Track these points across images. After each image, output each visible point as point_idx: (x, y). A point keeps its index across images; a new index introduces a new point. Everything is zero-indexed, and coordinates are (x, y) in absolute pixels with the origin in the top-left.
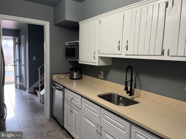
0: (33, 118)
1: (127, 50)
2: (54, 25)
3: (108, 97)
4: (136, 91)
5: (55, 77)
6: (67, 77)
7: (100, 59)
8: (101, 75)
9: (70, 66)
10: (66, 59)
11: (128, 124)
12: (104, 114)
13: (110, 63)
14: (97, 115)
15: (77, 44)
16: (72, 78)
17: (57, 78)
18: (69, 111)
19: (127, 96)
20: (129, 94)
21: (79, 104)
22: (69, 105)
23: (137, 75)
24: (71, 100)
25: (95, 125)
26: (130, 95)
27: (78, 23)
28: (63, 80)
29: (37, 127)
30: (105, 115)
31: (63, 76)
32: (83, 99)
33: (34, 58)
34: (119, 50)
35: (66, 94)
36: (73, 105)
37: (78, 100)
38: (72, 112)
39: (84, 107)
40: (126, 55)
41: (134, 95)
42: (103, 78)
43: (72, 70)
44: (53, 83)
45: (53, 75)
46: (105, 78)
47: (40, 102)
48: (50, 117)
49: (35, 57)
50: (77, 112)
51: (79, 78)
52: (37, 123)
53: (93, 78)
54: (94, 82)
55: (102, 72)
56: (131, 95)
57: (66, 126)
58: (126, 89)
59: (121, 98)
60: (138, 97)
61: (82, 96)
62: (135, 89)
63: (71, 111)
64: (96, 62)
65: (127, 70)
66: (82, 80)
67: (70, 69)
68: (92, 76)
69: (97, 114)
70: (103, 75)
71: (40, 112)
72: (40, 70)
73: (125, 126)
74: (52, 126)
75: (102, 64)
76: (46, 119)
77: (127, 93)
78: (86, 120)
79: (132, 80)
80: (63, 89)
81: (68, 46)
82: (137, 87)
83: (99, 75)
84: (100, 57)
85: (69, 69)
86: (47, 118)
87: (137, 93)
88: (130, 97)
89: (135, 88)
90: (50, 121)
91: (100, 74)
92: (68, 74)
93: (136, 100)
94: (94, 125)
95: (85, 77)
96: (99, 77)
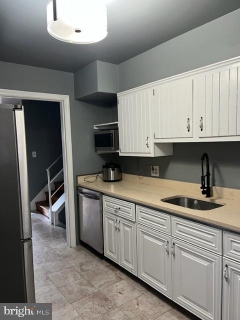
0: (49, 247)
1: (202, 130)
2: (76, 99)
3: (176, 201)
4: (216, 190)
5: (81, 180)
6: (99, 179)
7: (156, 146)
8: (155, 171)
9: (103, 163)
10: (96, 151)
11: (218, 233)
12: (177, 224)
13: (170, 152)
14: (166, 228)
15: (116, 128)
16: (107, 180)
17: (84, 181)
18: (113, 229)
19: (203, 198)
20: (205, 195)
21: (131, 216)
22: (113, 220)
23: (215, 166)
24: (116, 212)
25: (162, 243)
26: (207, 197)
27: (116, 95)
28: (93, 183)
29: (61, 260)
30: (179, 226)
31: (92, 178)
32: (137, 207)
33: (34, 154)
34: (189, 131)
35: (105, 203)
36: (119, 219)
37: (129, 209)
38: (120, 230)
39: (140, 218)
40: (200, 138)
41: (212, 196)
42: (158, 176)
43: (106, 167)
44: (78, 189)
45: (78, 177)
46: (162, 176)
47: (52, 224)
48: (77, 245)
49: (35, 153)
50: (126, 228)
51: (118, 180)
52: (59, 255)
53: (141, 177)
54: (143, 183)
55: (157, 167)
56: (209, 196)
57: (107, 254)
58: (203, 187)
59: (196, 202)
60: (219, 198)
61: (136, 204)
62: (213, 187)
63: (117, 229)
64: (152, 152)
65: (203, 159)
66: (123, 182)
67: (104, 167)
68: (139, 175)
69: (164, 226)
70: (158, 171)
71: (58, 238)
72: (50, 171)
73: (214, 235)
74: (84, 257)
75: (159, 153)
76: (71, 247)
77: (203, 193)
78: (146, 237)
79: (208, 174)
80: (97, 196)
81: (98, 131)
82: (216, 184)
83: (152, 171)
84: (155, 143)
85: (102, 166)
86: (72, 247)
87: (217, 193)
88: (208, 200)
89: (214, 185)
90: (78, 250)
91: (153, 169)
92: (99, 175)
93: (218, 202)
94: (160, 244)
95: (126, 176)
96: (152, 175)
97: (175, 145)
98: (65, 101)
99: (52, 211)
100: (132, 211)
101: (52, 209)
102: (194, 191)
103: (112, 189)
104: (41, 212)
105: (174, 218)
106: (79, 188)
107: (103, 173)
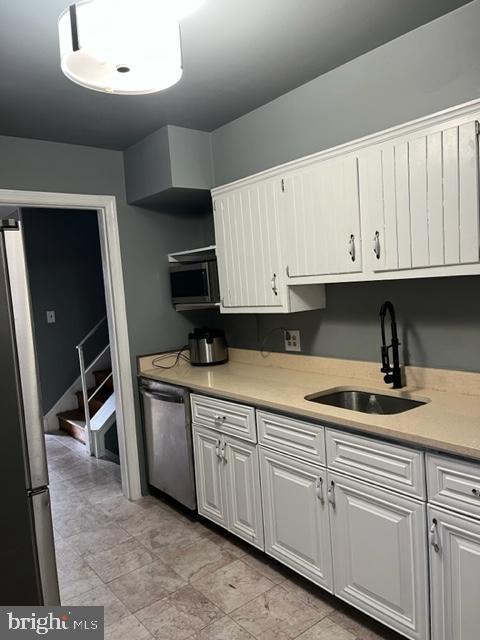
0: (87, 503)
1: (378, 257)
2: (131, 204)
3: (335, 398)
4: (411, 373)
5: (146, 365)
6: (182, 362)
7: (292, 293)
8: (292, 341)
9: (190, 328)
10: (174, 305)
11: (415, 457)
12: (337, 443)
13: (320, 303)
14: (315, 452)
15: (211, 257)
16: (198, 363)
17: (152, 367)
18: (214, 460)
19: (387, 390)
20: (392, 385)
21: (248, 432)
22: (212, 442)
23: (407, 326)
24: (218, 425)
25: (310, 483)
26: (394, 388)
27: (209, 192)
28: (171, 369)
29: (111, 527)
30: (341, 447)
31: (168, 360)
32: (260, 413)
33: (51, 317)
34: (353, 259)
35: (195, 410)
36: (224, 439)
37: (244, 419)
38: (226, 462)
39: (266, 436)
40: (376, 272)
41: (405, 385)
42: (299, 350)
43: (196, 336)
44: (141, 384)
45: (141, 360)
46: (307, 350)
47: (93, 455)
48: (143, 494)
49: (52, 313)
50: (240, 457)
51: (220, 362)
52: (107, 517)
53: (265, 353)
54: (271, 366)
55: (295, 334)
56: (398, 385)
57: (204, 509)
58: (385, 369)
59: (373, 398)
60: (419, 388)
61: (256, 407)
62: (406, 368)
63: (221, 459)
64: (283, 304)
65: (383, 314)
66: (231, 365)
67: (191, 336)
68: (262, 350)
69: (312, 448)
70: (298, 344)
71: (105, 484)
72: (83, 350)
73: (408, 463)
74: (158, 518)
75: (299, 306)
76: (131, 500)
77: (387, 380)
78: (278, 473)
79: (395, 343)
80: (179, 396)
81: (176, 265)
82: (412, 361)
83: (286, 342)
84: (290, 287)
85: (187, 337)
86: (134, 499)
87: (416, 380)
88: (396, 393)
89: (407, 363)
90: (146, 505)
91: (288, 338)
92: (183, 353)
93: (415, 396)
94: (307, 484)
95: (238, 355)
96: (288, 348)
97: (329, 288)
98: (108, 209)
99: (92, 429)
100: (249, 421)
101: (92, 426)
102: (368, 377)
103: (209, 380)
104: (68, 432)
105: (331, 432)
106: (143, 381)
107: (190, 349)
